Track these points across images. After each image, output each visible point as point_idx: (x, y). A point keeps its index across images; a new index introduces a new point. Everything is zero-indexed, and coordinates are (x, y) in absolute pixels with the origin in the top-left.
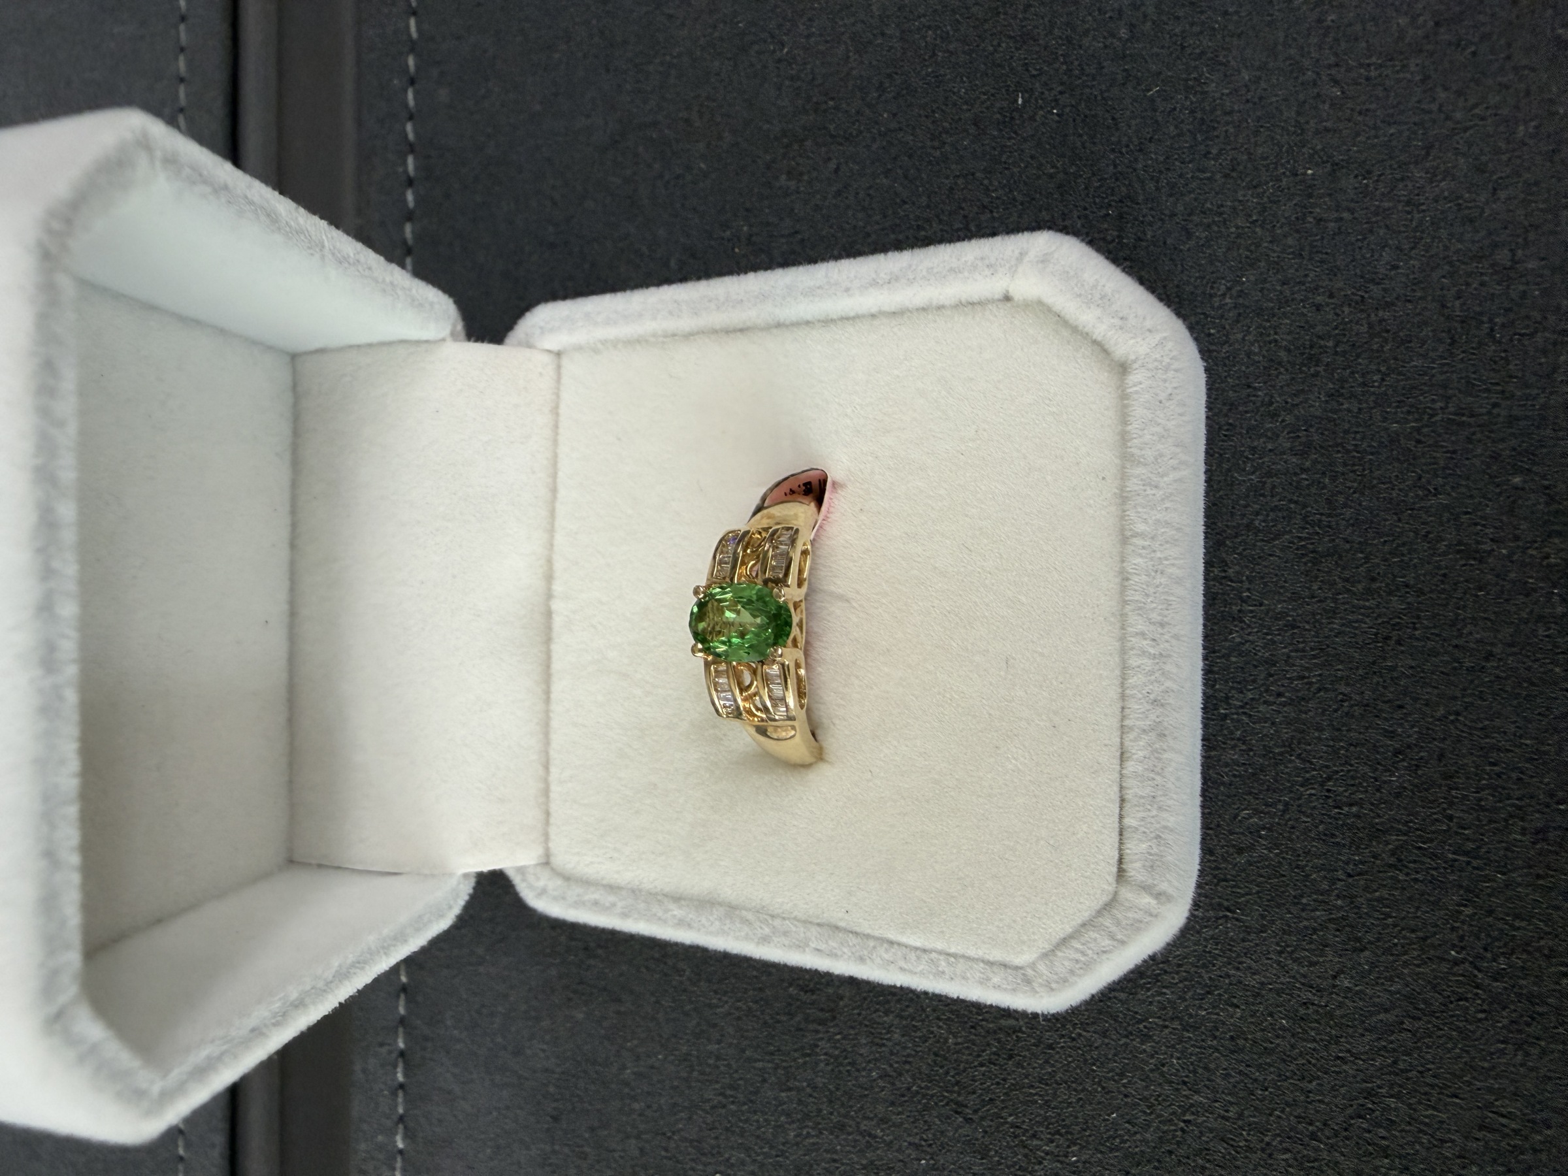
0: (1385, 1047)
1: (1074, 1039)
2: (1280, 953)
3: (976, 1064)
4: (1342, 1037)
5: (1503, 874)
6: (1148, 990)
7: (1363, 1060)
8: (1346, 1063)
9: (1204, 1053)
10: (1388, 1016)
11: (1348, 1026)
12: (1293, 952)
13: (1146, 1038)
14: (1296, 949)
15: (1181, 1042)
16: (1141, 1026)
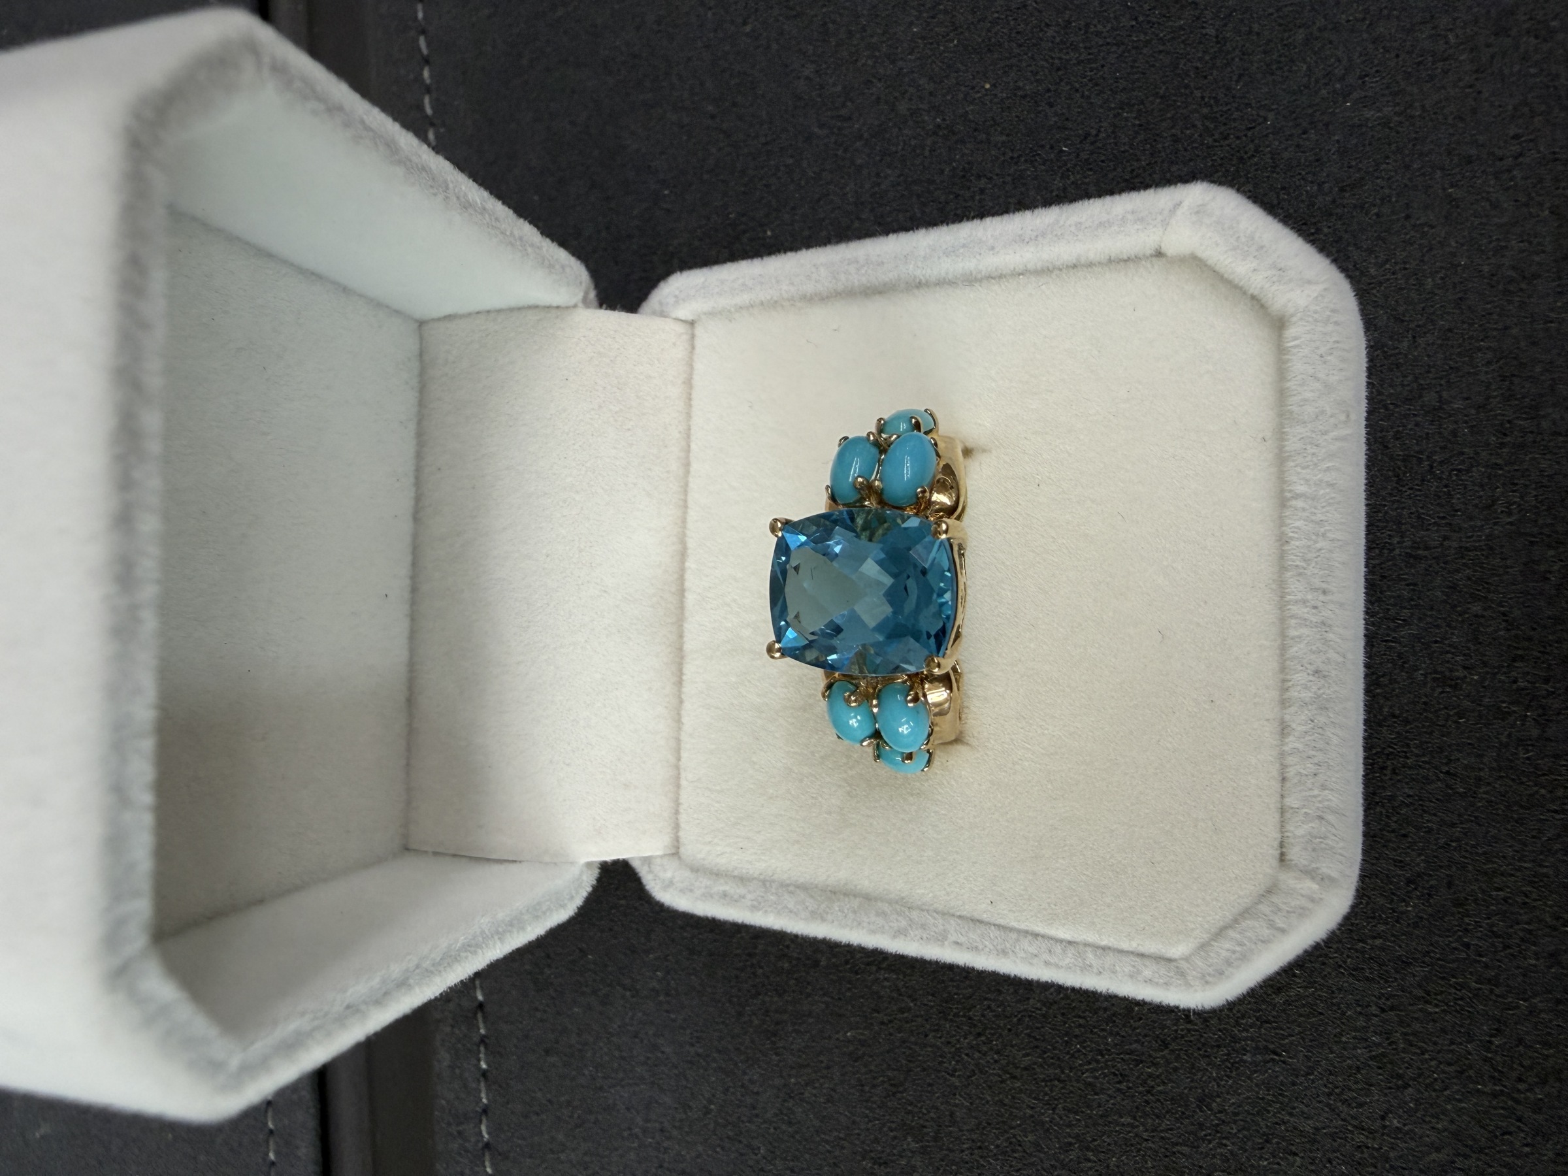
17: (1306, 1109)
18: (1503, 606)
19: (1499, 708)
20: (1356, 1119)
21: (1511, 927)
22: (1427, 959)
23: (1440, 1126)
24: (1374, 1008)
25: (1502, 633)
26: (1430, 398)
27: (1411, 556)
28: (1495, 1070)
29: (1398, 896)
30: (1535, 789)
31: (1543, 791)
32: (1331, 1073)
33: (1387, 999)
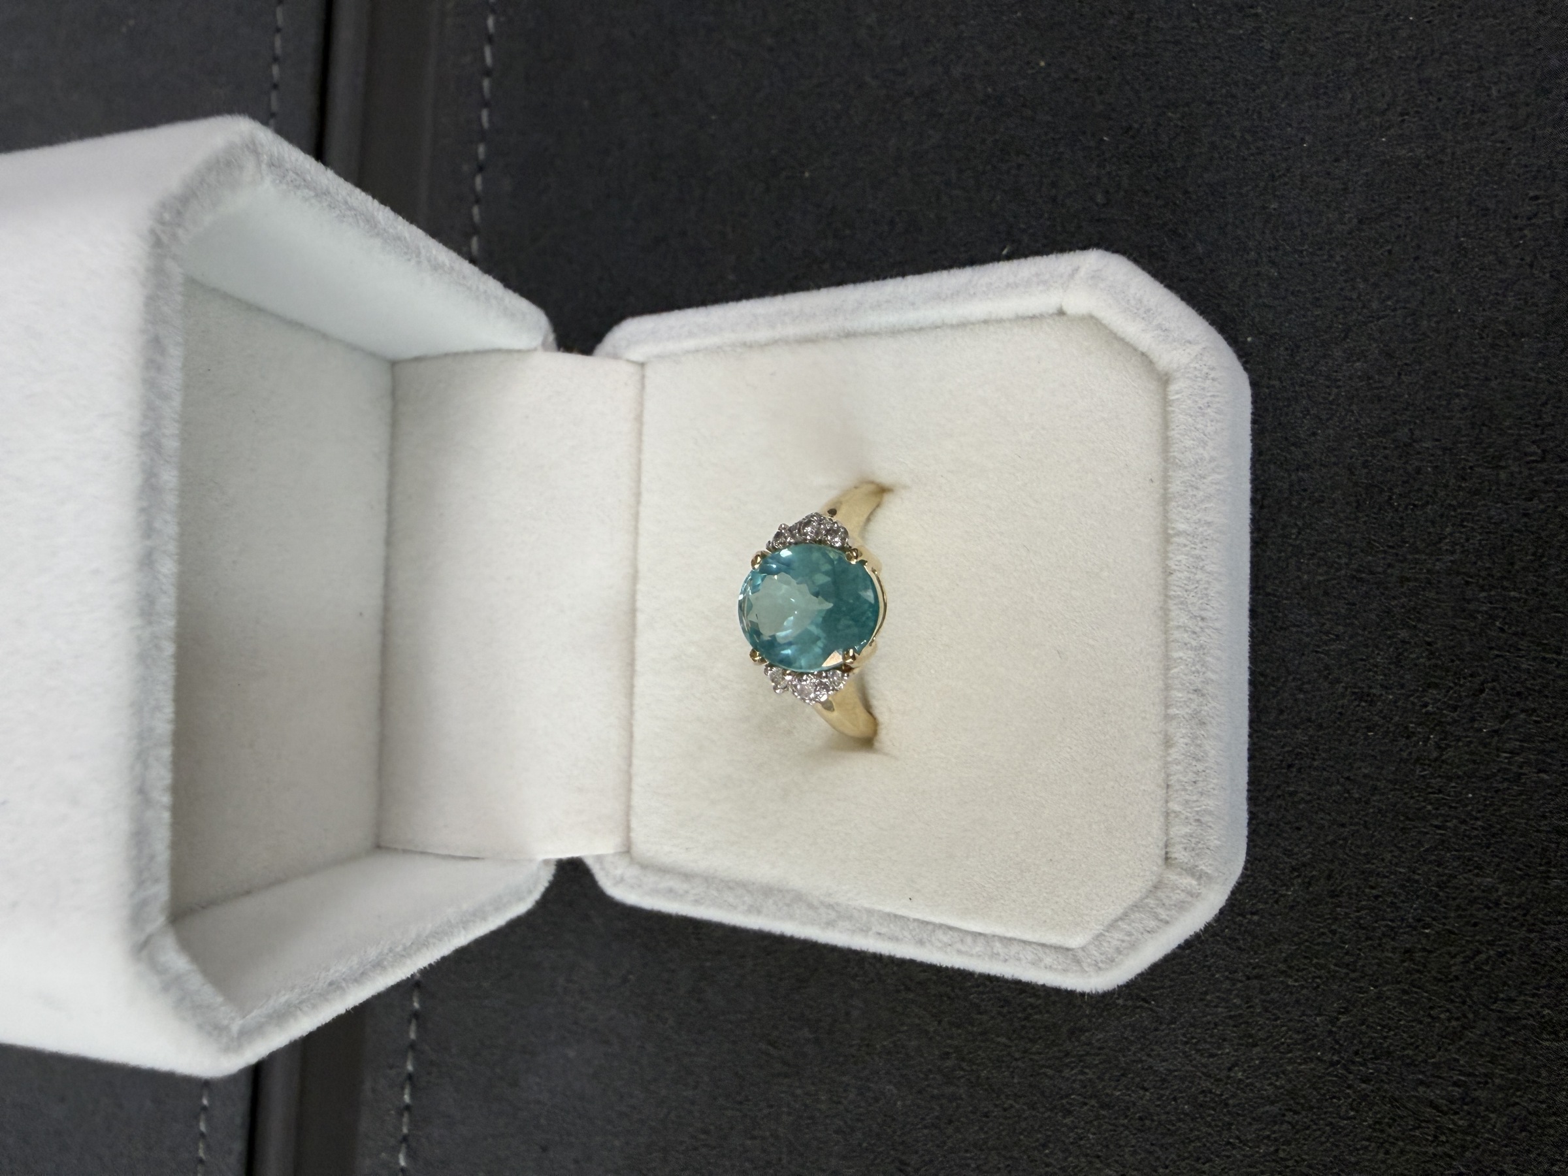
0: (1268, 1137)
1: (1005, 1110)
2: (1186, 1043)
3: (920, 1126)
4: (1232, 1124)
5: (1375, 987)
6: (1072, 1069)
7: (1250, 1147)
8: (1234, 1148)
9: (1115, 1131)
10: (1272, 1108)
11: (1238, 1114)
12: (1196, 1044)
13: (1070, 1113)
14: (1199, 1041)
15: (1097, 1117)
16: (1064, 1101)
17: (1162, 1053)
18: (1429, 637)
19: (1407, 728)
20: (1206, 1067)
21: (1376, 922)
22: (1296, 939)
23: (1278, 1083)
24: (1241, 974)
25: (1421, 660)
26: (1402, 434)
27: (1354, 577)
28: (1337, 1042)
29: (1281, 880)
30: (1424, 804)
31: (1429, 807)
32: (1192, 1025)
33: (1254, 968)
